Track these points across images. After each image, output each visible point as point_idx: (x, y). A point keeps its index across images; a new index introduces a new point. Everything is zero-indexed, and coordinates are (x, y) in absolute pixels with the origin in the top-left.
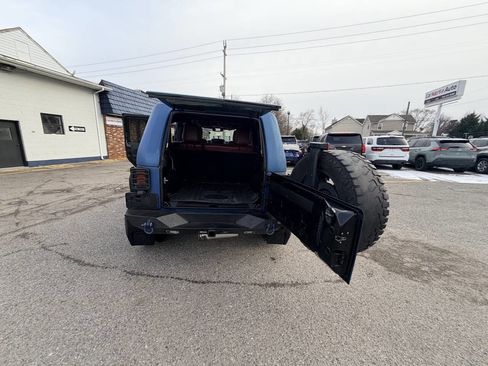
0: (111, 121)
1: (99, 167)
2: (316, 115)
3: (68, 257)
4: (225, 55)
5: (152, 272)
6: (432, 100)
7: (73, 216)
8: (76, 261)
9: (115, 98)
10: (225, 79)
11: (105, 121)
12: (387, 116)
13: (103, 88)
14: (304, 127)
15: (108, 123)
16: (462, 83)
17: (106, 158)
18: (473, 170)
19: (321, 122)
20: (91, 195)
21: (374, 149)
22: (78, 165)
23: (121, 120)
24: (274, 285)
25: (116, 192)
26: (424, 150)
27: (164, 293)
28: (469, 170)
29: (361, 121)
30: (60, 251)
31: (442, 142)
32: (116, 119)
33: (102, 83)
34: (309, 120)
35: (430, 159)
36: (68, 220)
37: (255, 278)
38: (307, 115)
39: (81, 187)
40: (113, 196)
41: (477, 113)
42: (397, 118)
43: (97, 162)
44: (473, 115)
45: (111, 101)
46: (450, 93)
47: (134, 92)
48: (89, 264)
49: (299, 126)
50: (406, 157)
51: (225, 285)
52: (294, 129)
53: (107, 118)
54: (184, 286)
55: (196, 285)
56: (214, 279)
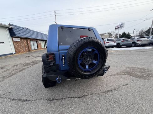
0: (15, 39)
1: (13, 57)
3: (14, 99)
4: (55, 16)
5: (59, 97)
6: (117, 28)
7: (9, 78)
8: (19, 100)
9: (16, 30)
11: (13, 39)
12: (105, 34)
13: (11, 27)
15: (14, 40)
16: (124, 23)
17: (15, 53)
18: (131, 46)
20: (14, 68)
21: (107, 43)
22: (3, 57)
23: (19, 39)
24: (109, 91)
25: (24, 66)
26: (119, 42)
27: (69, 106)
28: (130, 46)
30: (8, 97)
31: (124, 39)
32: (18, 39)
33: (10, 25)
35: (121, 44)
36: (7, 81)
37: (100, 90)
39: (8, 66)
40: (24, 67)
41: (125, 32)
42: (107, 34)
43: (11, 55)
44: (124, 32)
45: (14, 32)
46: (121, 26)
47: (24, 28)
48: (26, 100)
50: (115, 44)
51: (92, 96)
53: (13, 38)
54: (76, 100)
55: (81, 99)
56: (86, 94)
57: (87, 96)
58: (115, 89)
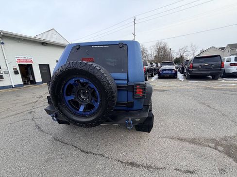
2: (189, 49)
3: (37, 125)
4: (135, 24)
5: (65, 140)
10: (135, 36)
14: (181, 56)
19: (192, 52)
21: (232, 65)
27: (63, 156)
29: (223, 49)
30: (37, 122)
34: (184, 52)
38: (184, 49)
48: (42, 130)
49: (178, 56)
52: (175, 58)
54: (76, 153)
56: (95, 151)
57: (94, 154)
58: (148, 167)
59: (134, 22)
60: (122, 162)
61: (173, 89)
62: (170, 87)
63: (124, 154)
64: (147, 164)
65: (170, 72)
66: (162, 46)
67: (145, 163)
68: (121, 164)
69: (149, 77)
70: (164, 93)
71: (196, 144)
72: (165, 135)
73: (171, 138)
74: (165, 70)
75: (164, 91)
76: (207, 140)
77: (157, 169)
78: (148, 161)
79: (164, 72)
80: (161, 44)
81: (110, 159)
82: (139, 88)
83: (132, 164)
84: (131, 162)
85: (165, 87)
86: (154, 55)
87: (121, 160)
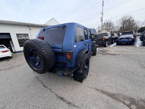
10: (103, 14)
57: (47, 88)
58: (69, 103)
59: (103, 4)
60: (57, 96)
61: (123, 54)
62: (122, 52)
63: (61, 92)
64: (70, 101)
65: (127, 40)
66: (127, 19)
67: (69, 100)
68: (56, 97)
69: (108, 44)
70: (114, 56)
71: (113, 98)
72: (94, 87)
73: (96, 90)
74: (123, 38)
75: (114, 55)
76: (125, 98)
77: (74, 106)
78: (71, 100)
79: (122, 40)
80: (126, 17)
81: (53, 93)
82: (68, 55)
83: (62, 99)
84: (62, 98)
85: (118, 52)
86: (120, 27)
87: (58, 95)
